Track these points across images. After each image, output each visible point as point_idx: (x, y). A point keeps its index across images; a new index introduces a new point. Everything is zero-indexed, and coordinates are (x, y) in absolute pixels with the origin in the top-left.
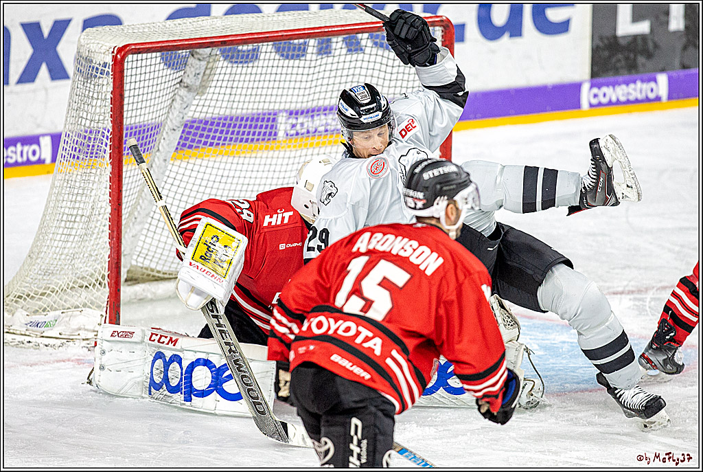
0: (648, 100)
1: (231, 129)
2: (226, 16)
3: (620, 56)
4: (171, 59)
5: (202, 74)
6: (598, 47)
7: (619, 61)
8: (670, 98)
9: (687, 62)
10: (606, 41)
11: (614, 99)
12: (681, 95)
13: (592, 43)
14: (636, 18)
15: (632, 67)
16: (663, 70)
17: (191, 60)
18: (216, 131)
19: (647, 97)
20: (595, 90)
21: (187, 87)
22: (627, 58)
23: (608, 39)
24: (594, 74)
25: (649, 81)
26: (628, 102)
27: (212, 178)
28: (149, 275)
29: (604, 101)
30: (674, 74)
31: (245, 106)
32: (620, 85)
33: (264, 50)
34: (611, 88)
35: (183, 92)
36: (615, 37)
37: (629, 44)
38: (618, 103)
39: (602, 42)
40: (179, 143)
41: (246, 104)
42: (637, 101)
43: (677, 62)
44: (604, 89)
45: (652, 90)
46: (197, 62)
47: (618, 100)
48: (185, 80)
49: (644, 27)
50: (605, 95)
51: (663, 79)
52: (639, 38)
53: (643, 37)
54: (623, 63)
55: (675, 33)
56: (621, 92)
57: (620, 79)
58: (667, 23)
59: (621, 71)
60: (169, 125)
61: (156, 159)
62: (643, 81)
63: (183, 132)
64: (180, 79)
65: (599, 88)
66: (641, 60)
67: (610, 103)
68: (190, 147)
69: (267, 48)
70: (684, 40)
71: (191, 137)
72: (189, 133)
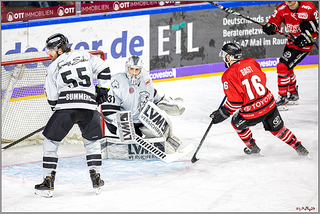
0: (169, 77)
1: (30, 91)
2: (26, 53)
3: (160, 63)
4: (9, 68)
5: (19, 73)
6: (152, 60)
7: (159, 64)
8: (177, 76)
9: (182, 64)
10: (154, 58)
11: (158, 78)
12: (181, 75)
13: (150, 59)
14: (165, 50)
15: (164, 66)
16: (174, 67)
17: (15, 68)
18: (25, 92)
19: (169, 76)
20: (151, 75)
21: (14, 77)
22: (162, 63)
23: (155, 57)
24: (151, 69)
25: (170, 71)
26: (163, 78)
27: (24, 108)
28: (4, 142)
29: (155, 78)
30: (178, 68)
31: (34, 83)
32: (160, 72)
33: (38, 64)
34: (157, 74)
35: (13, 79)
36: (158, 56)
37: (162, 58)
38: (159, 79)
39: (153, 58)
40: (12, 96)
41: (35, 83)
42: (165, 78)
43: (179, 65)
44: (154, 74)
45: (171, 74)
46: (18, 68)
47: (159, 77)
48: (13, 75)
49: (167, 53)
50: (155, 76)
51: (174, 70)
52: (166, 56)
53: (167, 56)
54: (161, 65)
55: (178, 54)
56: (160, 75)
57: (160, 70)
58: (175, 51)
59: (160, 68)
60: (8, 90)
61: (4, 102)
62: (167, 71)
63: (13, 92)
64: (12, 74)
65: (153, 74)
66: (167, 64)
67: (157, 79)
68: (21, 96)
69: (40, 63)
70: (181, 56)
71: (16, 94)
72: (15, 93)
